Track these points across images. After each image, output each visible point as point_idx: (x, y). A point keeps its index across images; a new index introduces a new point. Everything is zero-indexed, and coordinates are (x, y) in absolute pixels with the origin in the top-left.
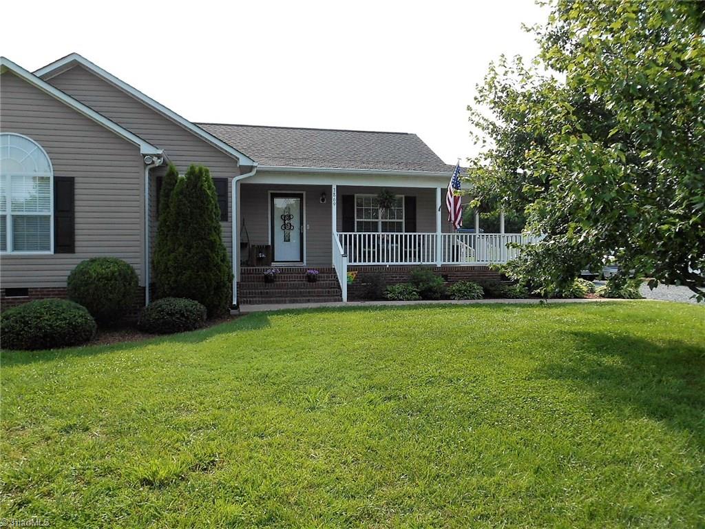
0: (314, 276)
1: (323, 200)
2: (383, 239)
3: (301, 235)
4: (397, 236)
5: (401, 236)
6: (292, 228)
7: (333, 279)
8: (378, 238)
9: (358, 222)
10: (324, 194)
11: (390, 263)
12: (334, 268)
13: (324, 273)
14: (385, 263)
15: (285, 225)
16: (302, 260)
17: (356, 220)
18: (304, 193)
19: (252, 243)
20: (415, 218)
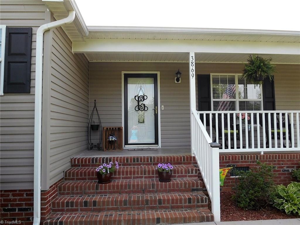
0: (167, 173)
1: (178, 80)
2: (243, 120)
3: (156, 116)
4: (255, 115)
5: (261, 115)
6: (146, 109)
7: (194, 174)
8: (238, 118)
9: (214, 101)
10: (178, 73)
11: (265, 149)
12: (194, 157)
13: (180, 163)
14: (259, 149)
15: (139, 105)
16: (156, 142)
17: (212, 100)
18: (159, 73)
19: (103, 125)
20: (273, 97)
